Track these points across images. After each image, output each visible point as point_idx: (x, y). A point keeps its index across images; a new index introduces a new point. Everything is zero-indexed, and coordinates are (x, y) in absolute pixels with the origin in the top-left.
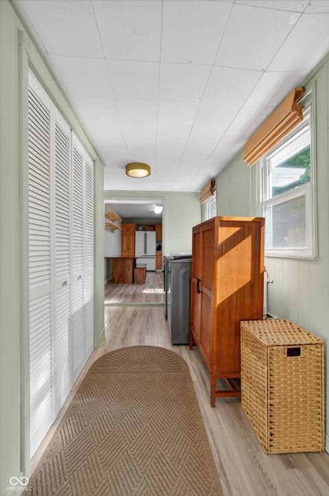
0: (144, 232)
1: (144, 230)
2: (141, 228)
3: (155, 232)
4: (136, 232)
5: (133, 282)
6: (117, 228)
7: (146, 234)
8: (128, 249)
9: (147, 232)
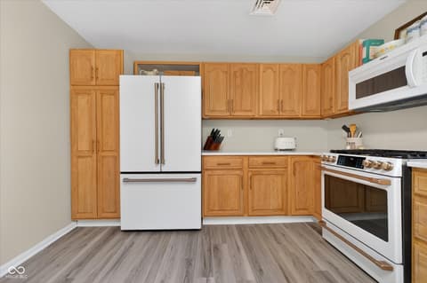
9: (166, 79)
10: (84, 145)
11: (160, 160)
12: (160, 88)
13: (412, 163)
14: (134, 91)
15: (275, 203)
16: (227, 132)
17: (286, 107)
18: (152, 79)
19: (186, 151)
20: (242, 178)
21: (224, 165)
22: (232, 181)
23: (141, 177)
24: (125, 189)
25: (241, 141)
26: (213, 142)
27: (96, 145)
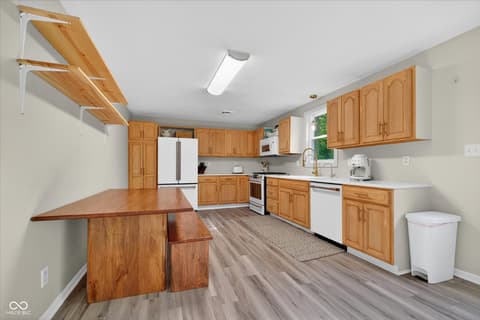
0: (176, 139)
1: (174, 136)
2: (167, 132)
3: (196, 141)
4: (159, 138)
5: (168, 284)
6: (120, 122)
7: (179, 144)
8: (143, 171)
9: (181, 140)
11: (178, 178)
14: (167, 144)
16: (208, 164)
17: (238, 152)
19: (190, 174)
20: (216, 187)
21: (208, 180)
22: (212, 188)
25: (215, 169)
26: (202, 169)
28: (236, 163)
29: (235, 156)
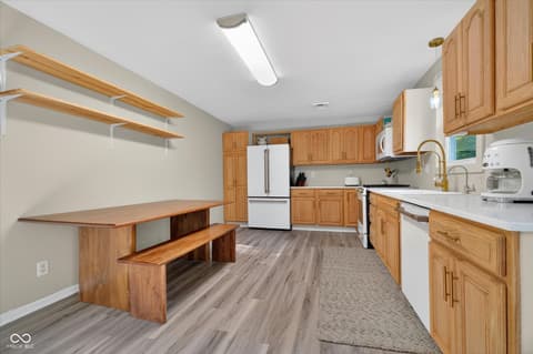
0: (264, 147)
3: (287, 147)
4: (248, 147)
9: (269, 146)
10: (230, 183)
11: (267, 191)
12: (267, 151)
13: (370, 189)
14: (255, 154)
15: (335, 217)
16: (311, 175)
17: (349, 156)
18: (262, 148)
19: (281, 185)
20: (314, 202)
21: (304, 195)
22: (309, 204)
23: (258, 199)
24: (251, 206)
25: (318, 180)
26: (298, 181)
27: (235, 182)
28: (350, 172)
29: (344, 162)
